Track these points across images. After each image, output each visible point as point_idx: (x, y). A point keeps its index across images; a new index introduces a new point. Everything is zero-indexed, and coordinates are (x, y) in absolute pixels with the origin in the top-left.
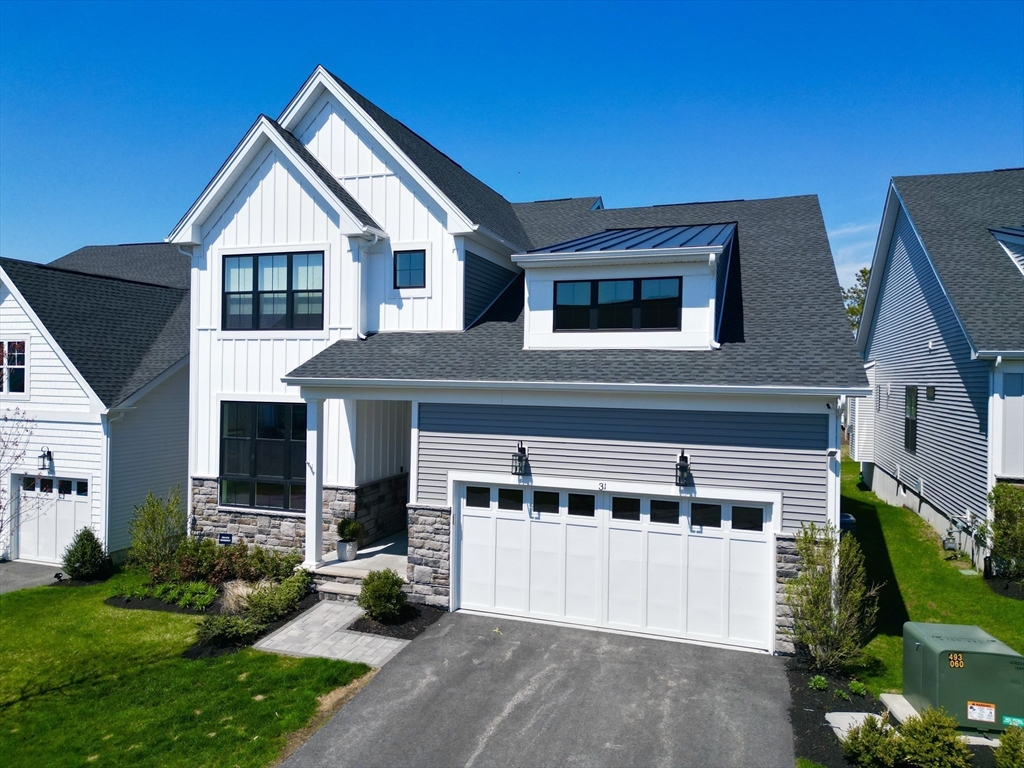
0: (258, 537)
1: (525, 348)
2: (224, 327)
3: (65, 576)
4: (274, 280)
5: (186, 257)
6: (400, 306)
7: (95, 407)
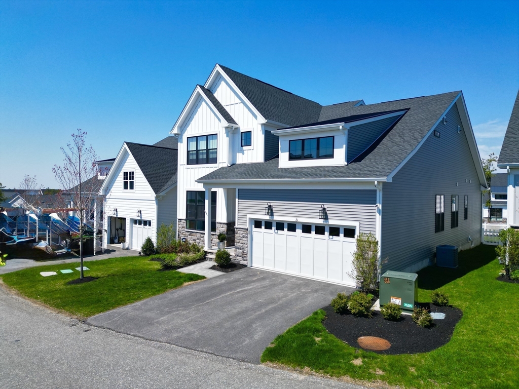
0: (197, 241)
1: (279, 167)
2: (188, 164)
3: (142, 254)
4: (202, 146)
5: (176, 139)
6: (243, 154)
7: (152, 194)
